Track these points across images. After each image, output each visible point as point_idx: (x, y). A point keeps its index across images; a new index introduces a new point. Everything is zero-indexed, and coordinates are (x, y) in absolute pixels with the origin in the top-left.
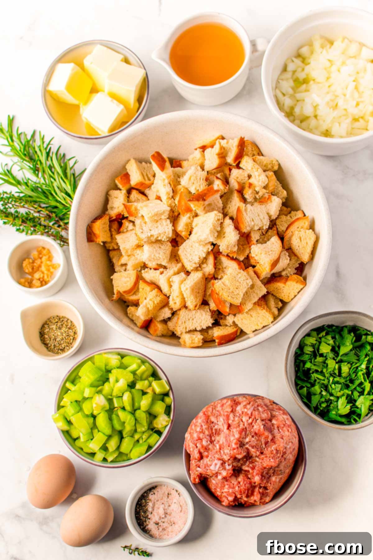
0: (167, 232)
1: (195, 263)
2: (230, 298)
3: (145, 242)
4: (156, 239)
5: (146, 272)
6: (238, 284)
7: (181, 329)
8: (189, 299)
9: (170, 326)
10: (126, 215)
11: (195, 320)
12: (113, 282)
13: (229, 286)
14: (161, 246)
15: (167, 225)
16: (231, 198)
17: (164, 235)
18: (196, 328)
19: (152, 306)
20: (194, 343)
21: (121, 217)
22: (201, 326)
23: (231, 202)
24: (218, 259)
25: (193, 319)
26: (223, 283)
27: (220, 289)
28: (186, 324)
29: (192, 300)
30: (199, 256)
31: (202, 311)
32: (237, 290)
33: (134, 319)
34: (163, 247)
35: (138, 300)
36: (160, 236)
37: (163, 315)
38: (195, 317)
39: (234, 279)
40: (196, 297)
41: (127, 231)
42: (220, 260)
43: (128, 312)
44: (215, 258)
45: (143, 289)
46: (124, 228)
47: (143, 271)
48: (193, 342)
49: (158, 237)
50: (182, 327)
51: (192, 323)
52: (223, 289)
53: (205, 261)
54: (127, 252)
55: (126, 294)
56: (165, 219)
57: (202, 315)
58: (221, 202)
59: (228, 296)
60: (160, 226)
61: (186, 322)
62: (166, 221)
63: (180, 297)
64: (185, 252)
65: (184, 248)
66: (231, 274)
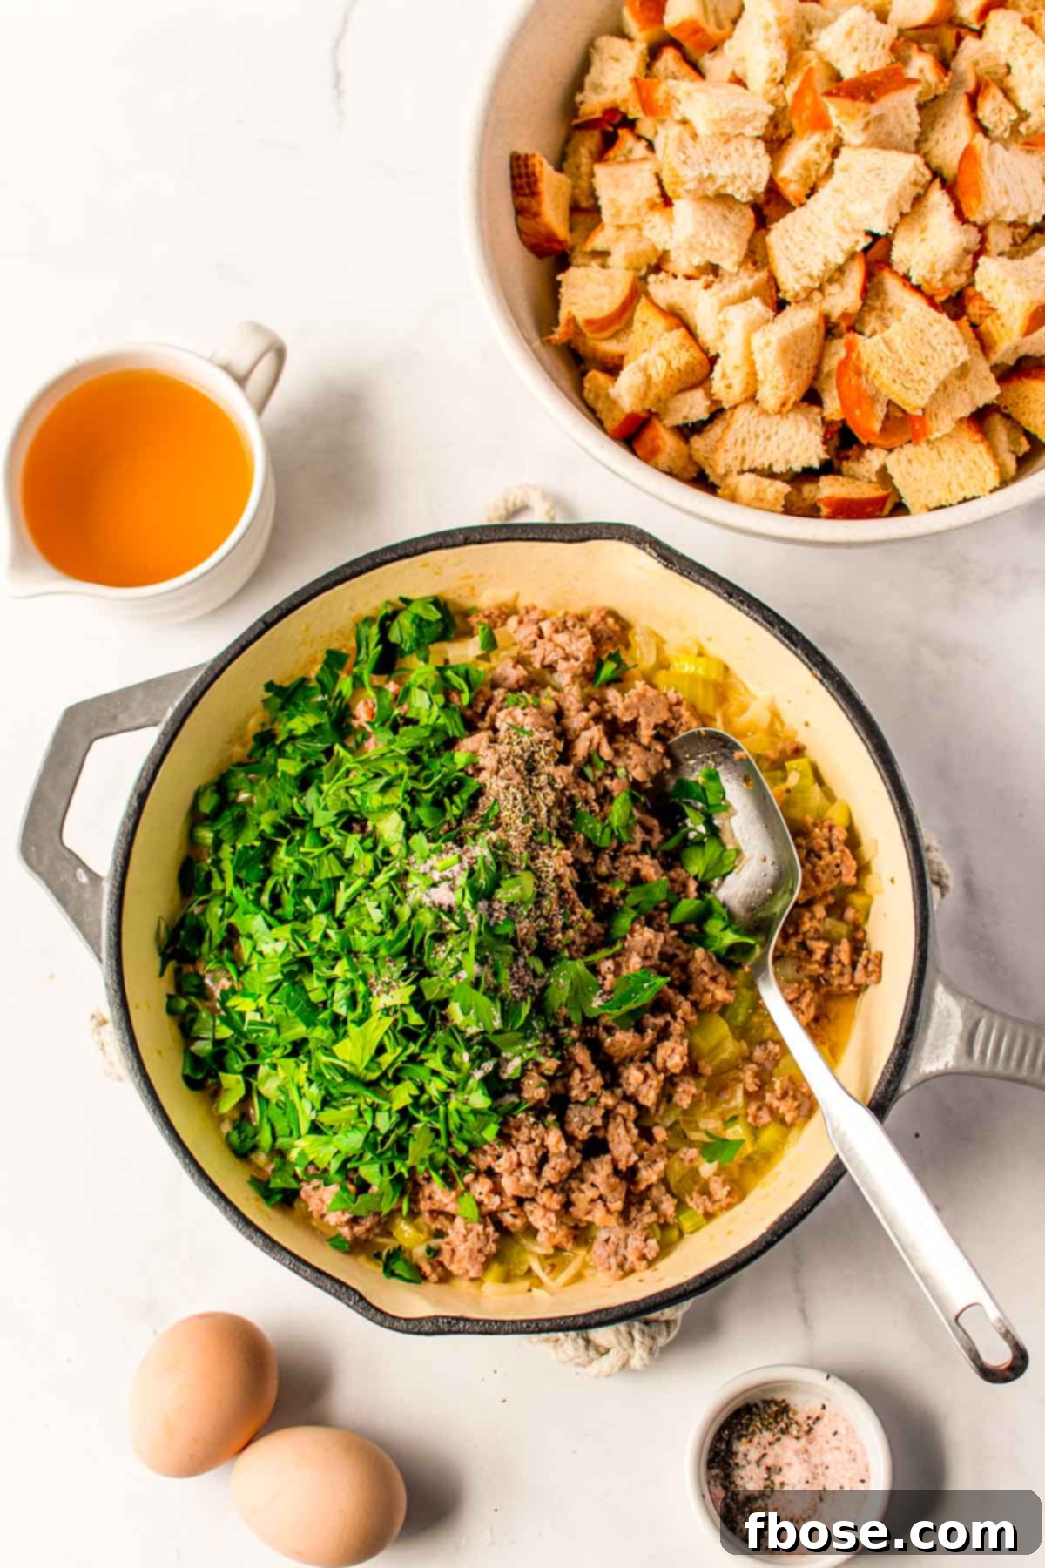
0: (754, 178)
1: (811, 277)
2: (896, 387)
3: (688, 191)
4: (717, 190)
5: (661, 282)
6: (927, 351)
7: (729, 461)
8: (769, 377)
9: (698, 450)
10: (634, 111)
11: (774, 439)
12: (563, 290)
13: (901, 352)
14: (727, 213)
15: (757, 157)
16: (948, 115)
17: (745, 182)
18: (770, 466)
19: (662, 373)
20: (762, 500)
21: (617, 120)
22: (788, 462)
23: (944, 126)
24: (875, 280)
25: (769, 438)
26: (887, 343)
27: (874, 356)
28: (747, 449)
29: (778, 379)
30: (826, 257)
31: (800, 417)
32: (922, 368)
33: (599, 406)
34: (732, 217)
35: (622, 357)
36: (733, 182)
37: (685, 412)
38: (776, 433)
39: (920, 335)
40: (790, 376)
41: (628, 161)
42: (881, 283)
43: (587, 385)
44: (870, 275)
45: (645, 324)
46: (619, 153)
47: (652, 278)
48: (762, 496)
49: (724, 186)
50: (731, 455)
51: (765, 448)
52: (881, 359)
53: (837, 275)
54: (618, 213)
55: (593, 332)
56: (752, 138)
57: (798, 430)
58: (916, 117)
59: (894, 381)
60: (735, 156)
61: (748, 442)
62: (755, 145)
63: (745, 369)
64: (788, 242)
65: (787, 231)
66: (912, 320)
